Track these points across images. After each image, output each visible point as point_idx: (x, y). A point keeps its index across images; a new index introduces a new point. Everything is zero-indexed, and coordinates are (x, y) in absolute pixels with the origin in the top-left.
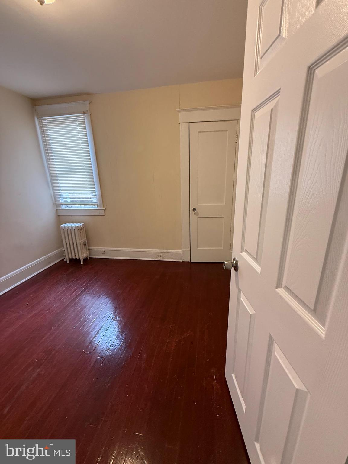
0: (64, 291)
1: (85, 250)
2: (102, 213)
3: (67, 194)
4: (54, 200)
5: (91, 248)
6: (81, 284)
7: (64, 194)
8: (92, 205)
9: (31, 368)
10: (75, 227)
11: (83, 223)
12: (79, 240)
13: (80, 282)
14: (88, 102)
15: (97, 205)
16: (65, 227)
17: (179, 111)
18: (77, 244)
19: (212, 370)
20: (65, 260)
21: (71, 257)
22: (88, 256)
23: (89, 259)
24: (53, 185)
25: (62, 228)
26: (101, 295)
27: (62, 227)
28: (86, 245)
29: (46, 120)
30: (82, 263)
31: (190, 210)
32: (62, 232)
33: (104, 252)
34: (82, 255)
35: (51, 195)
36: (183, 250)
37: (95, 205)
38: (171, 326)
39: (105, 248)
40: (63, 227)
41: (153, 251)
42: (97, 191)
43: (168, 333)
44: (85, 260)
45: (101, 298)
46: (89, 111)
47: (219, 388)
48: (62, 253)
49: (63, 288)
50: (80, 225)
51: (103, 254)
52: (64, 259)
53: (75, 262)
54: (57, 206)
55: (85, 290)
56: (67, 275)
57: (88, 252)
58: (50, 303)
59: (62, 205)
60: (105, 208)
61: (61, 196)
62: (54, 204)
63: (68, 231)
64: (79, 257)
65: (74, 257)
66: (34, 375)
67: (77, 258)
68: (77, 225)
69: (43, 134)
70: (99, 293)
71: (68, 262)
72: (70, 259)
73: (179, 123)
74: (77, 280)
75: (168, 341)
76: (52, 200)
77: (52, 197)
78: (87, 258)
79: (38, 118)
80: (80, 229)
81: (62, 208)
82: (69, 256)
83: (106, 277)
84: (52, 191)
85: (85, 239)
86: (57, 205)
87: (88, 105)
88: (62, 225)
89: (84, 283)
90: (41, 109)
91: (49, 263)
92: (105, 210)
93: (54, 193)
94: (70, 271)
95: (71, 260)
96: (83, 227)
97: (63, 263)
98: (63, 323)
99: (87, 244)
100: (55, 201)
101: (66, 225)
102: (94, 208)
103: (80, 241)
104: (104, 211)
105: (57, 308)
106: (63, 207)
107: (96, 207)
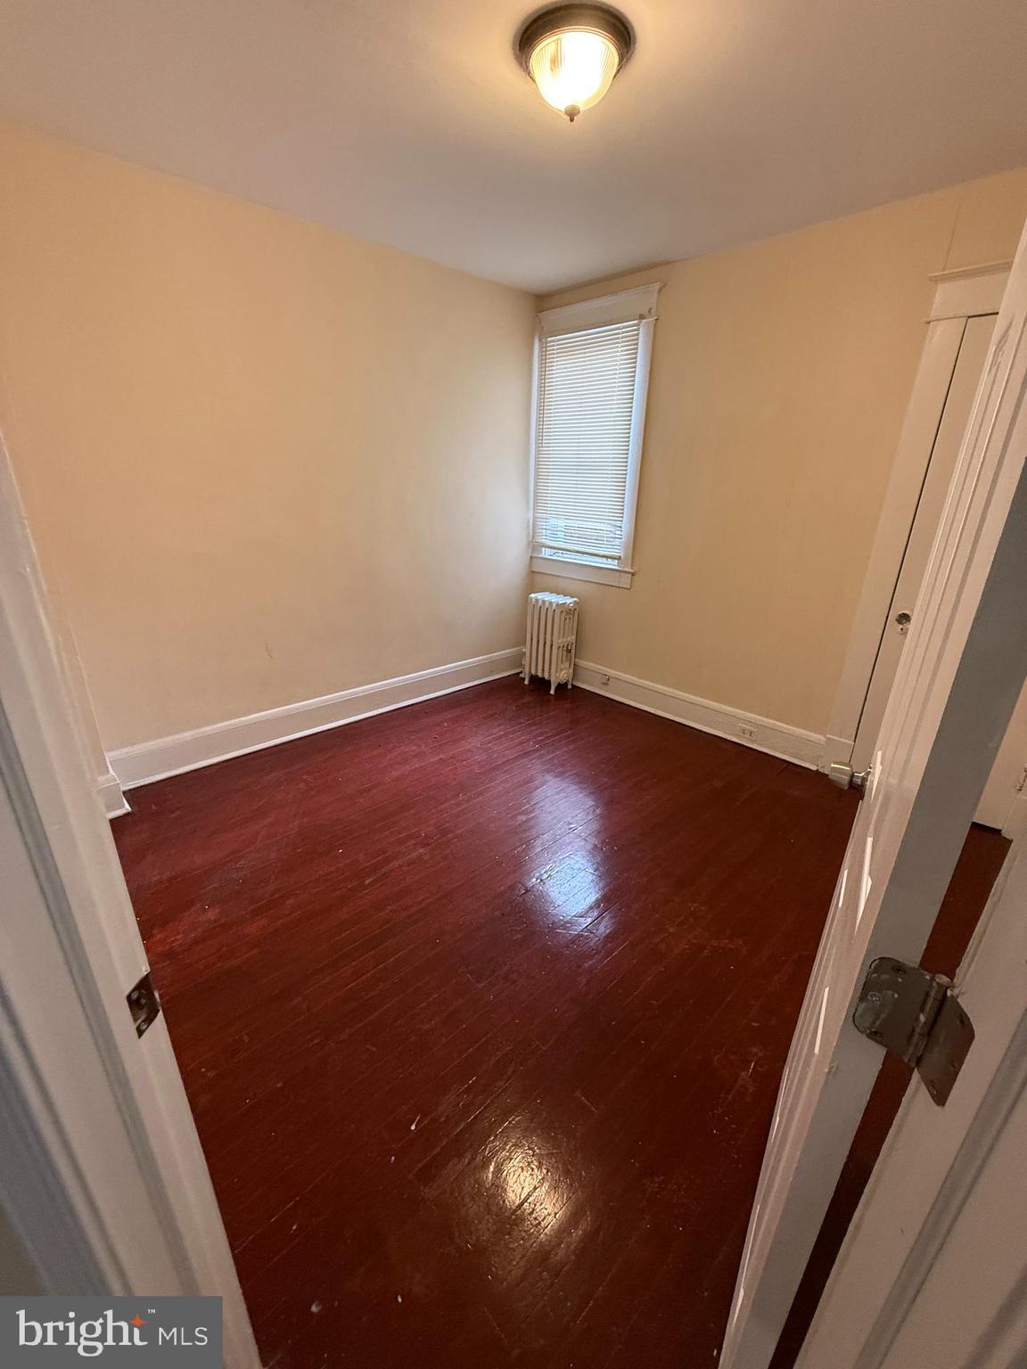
0: (500, 737)
1: (567, 664)
2: (625, 581)
3: (561, 523)
4: (531, 534)
5: (582, 663)
6: (535, 737)
7: (553, 522)
8: (607, 557)
9: (413, 842)
10: (557, 605)
11: (575, 599)
12: (559, 638)
13: (536, 730)
14: (657, 286)
15: (619, 558)
16: (537, 600)
17: (936, 280)
18: (552, 645)
19: (755, 1050)
20: (521, 675)
21: (533, 672)
22: (570, 680)
23: (570, 687)
24: (535, 499)
25: (531, 602)
26: (566, 772)
27: (531, 598)
28: (569, 651)
29: (556, 342)
30: (552, 692)
31: (887, 617)
32: (530, 610)
33: (607, 681)
34: (558, 674)
35: (528, 522)
36: (828, 736)
37: (613, 558)
38: (696, 905)
39: (611, 672)
40: (534, 600)
41: (731, 712)
42: (627, 524)
43: (680, 916)
44: (562, 687)
45: (564, 780)
46: (653, 311)
47: (751, 1090)
48: (518, 659)
49: (500, 731)
50: (569, 601)
51: (603, 683)
52: (521, 672)
53: (540, 684)
54: (534, 549)
55: (538, 750)
56: (516, 707)
57: (571, 671)
58: (469, 751)
59: (543, 549)
60: (636, 569)
61: (547, 527)
62: (529, 543)
63: (542, 609)
64: (550, 676)
65: (540, 674)
66: (414, 855)
67: (546, 677)
68: (561, 599)
69: (542, 377)
70: (562, 765)
71: (526, 682)
72: (532, 675)
73: (929, 323)
74: (530, 725)
75: (671, 930)
76: (528, 535)
77: (528, 527)
78: (566, 684)
79: (540, 340)
80: (568, 612)
81: (543, 555)
82: (530, 668)
83: (591, 739)
84: (531, 512)
85: (574, 637)
86: (534, 546)
87: (656, 293)
88: (532, 595)
89: (541, 734)
90: (551, 316)
91: (492, 673)
92: (633, 575)
93: (535, 518)
94: (525, 701)
95: (534, 679)
96: (575, 609)
97: (515, 680)
98: (480, 794)
99: (573, 651)
100: (533, 537)
101: (540, 596)
102: (610, 564)
103: (560, 641)
104: (630, 575)
105: (479, 762)
106: (546, 553)
107: (613, 564)
